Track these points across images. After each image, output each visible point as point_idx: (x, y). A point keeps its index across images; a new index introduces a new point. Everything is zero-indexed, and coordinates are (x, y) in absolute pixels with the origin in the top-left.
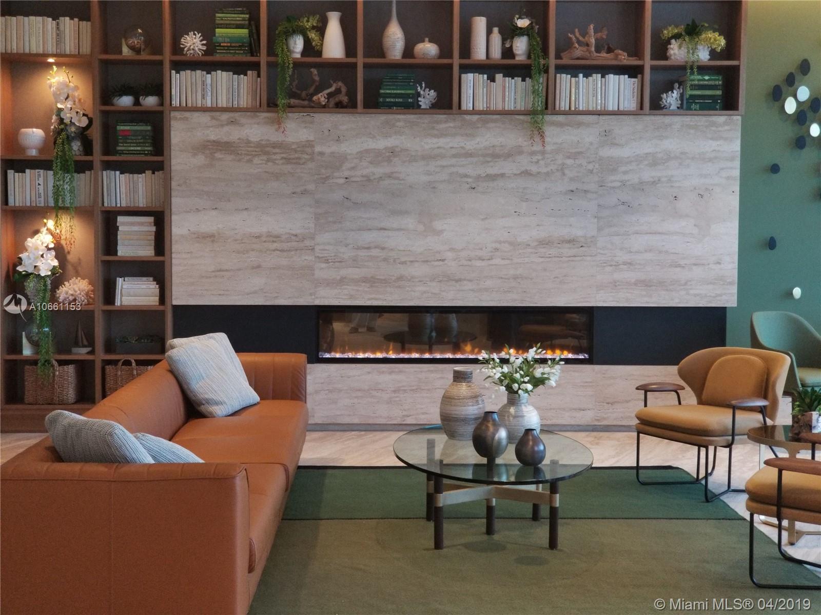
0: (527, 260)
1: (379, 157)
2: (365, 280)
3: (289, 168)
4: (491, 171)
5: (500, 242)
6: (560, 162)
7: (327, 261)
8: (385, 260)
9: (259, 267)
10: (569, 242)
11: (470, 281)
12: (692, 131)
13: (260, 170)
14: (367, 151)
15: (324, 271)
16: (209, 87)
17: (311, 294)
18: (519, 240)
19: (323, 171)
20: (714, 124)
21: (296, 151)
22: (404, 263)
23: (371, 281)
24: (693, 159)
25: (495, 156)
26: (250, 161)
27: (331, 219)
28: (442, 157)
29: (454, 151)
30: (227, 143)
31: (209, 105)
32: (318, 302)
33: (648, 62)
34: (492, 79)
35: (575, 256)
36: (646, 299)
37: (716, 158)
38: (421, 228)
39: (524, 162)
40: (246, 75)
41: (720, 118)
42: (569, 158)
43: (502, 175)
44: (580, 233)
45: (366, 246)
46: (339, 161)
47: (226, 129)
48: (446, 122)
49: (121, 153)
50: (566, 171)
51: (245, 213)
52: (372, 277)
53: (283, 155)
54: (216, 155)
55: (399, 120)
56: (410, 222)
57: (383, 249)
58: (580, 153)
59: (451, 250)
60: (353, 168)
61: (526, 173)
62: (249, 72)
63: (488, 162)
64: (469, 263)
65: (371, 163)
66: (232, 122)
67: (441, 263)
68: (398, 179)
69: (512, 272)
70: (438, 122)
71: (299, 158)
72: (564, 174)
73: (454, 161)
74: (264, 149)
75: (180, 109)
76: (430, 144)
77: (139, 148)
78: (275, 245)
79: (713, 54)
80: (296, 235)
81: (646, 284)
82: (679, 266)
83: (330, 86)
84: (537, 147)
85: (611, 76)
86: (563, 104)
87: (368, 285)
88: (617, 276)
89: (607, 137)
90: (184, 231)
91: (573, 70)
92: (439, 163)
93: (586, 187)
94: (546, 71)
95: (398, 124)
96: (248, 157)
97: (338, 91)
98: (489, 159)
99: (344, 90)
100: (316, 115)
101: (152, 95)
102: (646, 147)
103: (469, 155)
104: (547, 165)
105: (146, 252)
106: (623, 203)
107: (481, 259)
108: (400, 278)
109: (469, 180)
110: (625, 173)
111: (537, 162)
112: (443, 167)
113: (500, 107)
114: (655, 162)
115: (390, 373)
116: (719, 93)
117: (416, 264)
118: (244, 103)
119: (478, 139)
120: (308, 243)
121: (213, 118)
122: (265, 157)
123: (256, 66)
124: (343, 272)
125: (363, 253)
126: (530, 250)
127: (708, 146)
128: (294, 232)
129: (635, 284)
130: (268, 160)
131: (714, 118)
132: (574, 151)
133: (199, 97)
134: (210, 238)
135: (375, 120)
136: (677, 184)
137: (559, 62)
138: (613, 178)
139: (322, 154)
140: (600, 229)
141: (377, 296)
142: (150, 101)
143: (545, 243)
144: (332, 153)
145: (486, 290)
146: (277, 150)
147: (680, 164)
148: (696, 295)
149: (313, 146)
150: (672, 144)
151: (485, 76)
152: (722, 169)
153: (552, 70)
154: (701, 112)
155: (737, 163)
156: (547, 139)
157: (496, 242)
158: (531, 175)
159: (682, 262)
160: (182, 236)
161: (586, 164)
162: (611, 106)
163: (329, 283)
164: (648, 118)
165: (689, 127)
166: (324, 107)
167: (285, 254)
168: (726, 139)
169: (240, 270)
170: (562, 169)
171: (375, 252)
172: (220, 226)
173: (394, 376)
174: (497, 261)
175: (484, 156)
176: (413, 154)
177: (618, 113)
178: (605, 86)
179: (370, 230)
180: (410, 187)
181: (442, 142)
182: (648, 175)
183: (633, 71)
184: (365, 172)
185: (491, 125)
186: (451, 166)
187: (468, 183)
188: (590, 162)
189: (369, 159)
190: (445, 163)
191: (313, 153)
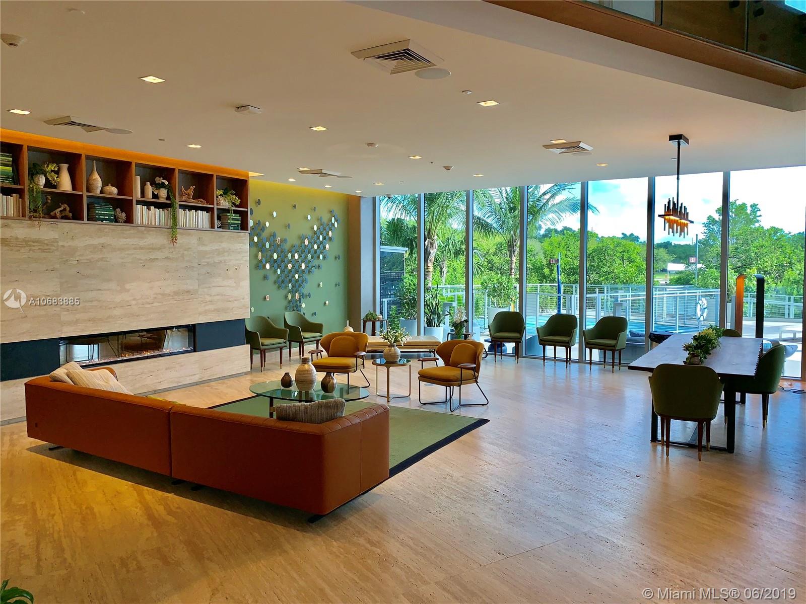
1: (96, 249)
3: (43, 255)
4: (152, 257)
5: (157, 294)
6: (182, 252)
7: (67, 311)
8: (101, 307)
11: (143, 315)
13: (24, 256)
14: (89, 245)
17: (59, 331)
18: (165, 292)
19: (64, 257)
21: (47, 244)
22: (111, 308)
23: (92, 320)
25: (154, 249)
26: (18, 251)
27: (69, 285)
28: (128, 249)
30: (3, 239)
33: (215, 207)
34: (149, 209)
35: (189, 299)
36: (218, 318)
37: (241, 251)
38: (119, 288)
39: (166, 252)
40: (12, 196)
42: (185, 250)
43: (157, 259)
44: (191, 288)
45: (90, 300)
47: (2, 230)
48: (129, 230)
50: (185, 257)
51: (15, 284)
53: (40, 247)
56: (113, 285)
57: (99, 301)
58: (190, 248)
59: (134, 299)
61: (167, 258)
62: (14, 195)
63: (150, 252)
64: (143, 306)
65: (91, 252)
67: (129, 307)
69: (163, 309)
73: (134, 251)
74: (27, 243)
76: (123, 242)
79: (235, 205)
81: (218, 311)
82: (229, 301)
84: (172, 245)
87: (92, 322)
88: (207, 307)
91: (184, 207)
92: (127, 252)
93: (193, 265)
94: (174, 206)
95: (106, 230)
96: (18, 248)
98: (150, 250)
100: (59, 223)
102: (215, 246)
103: (141, 248)
104: (176, 254)
107: (148, 303)
109: (142, 261)
110: (208, 258)
111: (172, 252)
112: (128, 254)
113: (154, 224)
114: (219, 253)
116: (241, 222)
117: (117, 309)
118: (11, 213)
119: (145, 240)
122: (28, 248)
123: (20, 192)
125: (89, 304)
126: (171, 297)
128: (47, 294)
129: (214, 311)
130: (30, 250)
132: (187, 247)
136: (228, 264)
137: (180, 203)
138: (203, 260)
139: (63, 246)
140: (199, 285)
143: (176, 293)
144: (69, 246)
146: (35, 244)
147: (229, 254)
148: (236, 314)
150: (225, 245)
152: (243, 257)
153: (177, 207)
154: (233, 231)
155: (248, 254)
156: (178, 241)
157: (155, 294)
158: (170, 259)
159: (231, 299)
161: (192, 254)
162: (200, 227)
165: (231, 237)
166: (59, 218)
168: (243, 243)
170: (183, 256)
171: (95, 303)
174: (157, 304)
175: (149, 249)
176: (114, 247)
177: (203, 230)
178: (197, 216)
179: (92, 291)
181: (128, 241)
182: (217, 259)
183: (208, 210)
184: (89, 257)
185: (151, 232)
186: (133, 254)
187: (141, 263)
188: (194, 253)
189: (90, 250)
190: (130, 253)
191: (58, 246)
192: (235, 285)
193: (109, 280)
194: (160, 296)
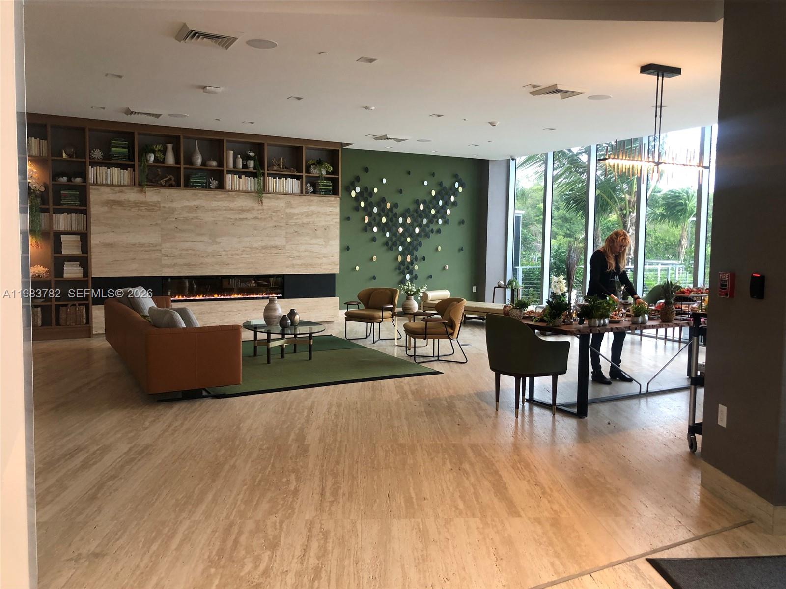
0: (257, 255)
1: (191, 209)
2: (185, 264)
3: (149, 213)
4: (241, 217)
5: (246, 248)
6: (269, 214)
7: (167, 256)
8: (195, 255)
9: (135, 259)
10: (274, 247)
11: (233, 264)
12: (322, 203)
13: (134, 214)
14: (186, 206)
15: (166, 261)
16: (109, 175)
17: (160, 271)
18: (254, 246)
19: (165, 215)
20: (329, 201)
21: (152, 205)
22: (203, 257)
23: (188, 265)
24: (322, 214)
25: (243, 210)
26: (130, 210)
27: (169, 237)
28: (220, 210)
29: (224, 208)
30: (118, 201)
31: (109, 183)
32: (163, 275)
33: (304, 174)
34: (240, 177)
35: (277, 253)
36: (306, 271)
37: (331, 214)
38: (210, 241)
39: (255, 214)
40: (127, 170)
41: (332, 198)
42: (274, 212)
43: (246, 219)
44: (279, 244)
45: (186, 249)
46: (172, 211)
47: (118, 194)
48: (221, 195)
49: (64, 204)
50: (273, 218)
51: (128, 234)
52: (189, 263)
53: (146, 207)
54: (113, 207)
55: (200, 193)
56: (206, 239)
57: (194, 250)
58: (279, 210)
59: (224, 251)
60: (179, 214)
61: (256, 218)
62: (129, 169)
63: (240, 213)
64: (232, 256)
65: (187, 212)
66: (121, 192)
67: (220, 257)
68: (200, 219)
69: (250, 260)
70: (217, 195)
71: (153, 209)
72: (272, 219)
73: (224, 212)
74: (137, 205)
75: (93, 184)
76: (215, 204)
77: (73, 203)
78: (142, 249)
79: (328, 173)
80: (152, 244)
81: (305, 265)
82: (318, 257)
83: (166, 177)
84: (260, 207)
85: (290, 179)
86: (270, 190)
87: (186, 267)
88: (294, 262)
89: (288, 204)
90: (97, 242)
91: (274, 176)
92: (218, 213)
93: (281, 225)
94: (263, 175)
95: (200, 195)
96: (128, 208)
97: (170, 179)
98: (240, 211)
99: (173, 178)
100: (161, 189)
101: (78, 177)
102: (305, 209)
103: (231, 209)
104: (265, 215)
105: (77, 252)
106: (296, 232)
107: (237, 255)
108: (202, 263)
109: (232, 220)
110: (296, 219)
111: (261, 214)
112: (221, 214)
113: (244, 190)
114: (308, 215)
115: (198, 306)
116: (331, 188)
117: (209, 257)
118: (126, 183)
119: (235, 203)
120: (158, 248)
121: (112, 189)
122: (137, 208)
123: (133, 166)
124: (175, 261)
125: (184, 252)
126: (258, 251)
127: (328, 209)
128: (151, 243)
129: (301, 265)
130: (139, 210)
131: (330, 198)
132: (275, 209)
133: (104, 179)
134: (111, 245)
135: (188, 193)
136: (316, 225)
137: (269, 172)
138: (291, 221)
139: (164, 207)
140: (287, 242)
141: (191, 272)
142: (78, 180)
143: (264, 248)
144: (169, 207)
145: (240, 268)
146: (142, 205)
147: (318, 216)
148: (324, 269)
149: (160, 204)
150: (313, 208)
151: (237, 176)
152: (334, 219)
153: (266, 175)
154: (325, 196)
155: (339, 217)
156: (264, 204)
157: (243, 247)
158: (258, 219)
159: (319, 256)
160: (96, 245)
161: (280, 215)
162: (290, 191)
163: (168, 266)
164: (304, 197)
165: (321, 201)
166: (164, 186)
167: (147, 253)
168: (334, 207)
169: (125, 260)
170: (271, 216)
171: (190, 252)
172: (116, 240)
173: (199, 307)
174: (244, 256)
175: (238, 210)
176: (206, 208)
177: (293, 194)
178: (287, 182)
179: (187, 242)
180: (206, 223)
181: (219, 203)
182: (305, 220)
183: (298, 178)
184: (185, 216)
185: (241, 197)
186: (224, 214)
187: (231, 222)
188: (282, 214)
189: (186, 210)
190: (221, 213)
191: (160, 207)
192: (324, 243)
193: (202, 234)
194: (248, 250)
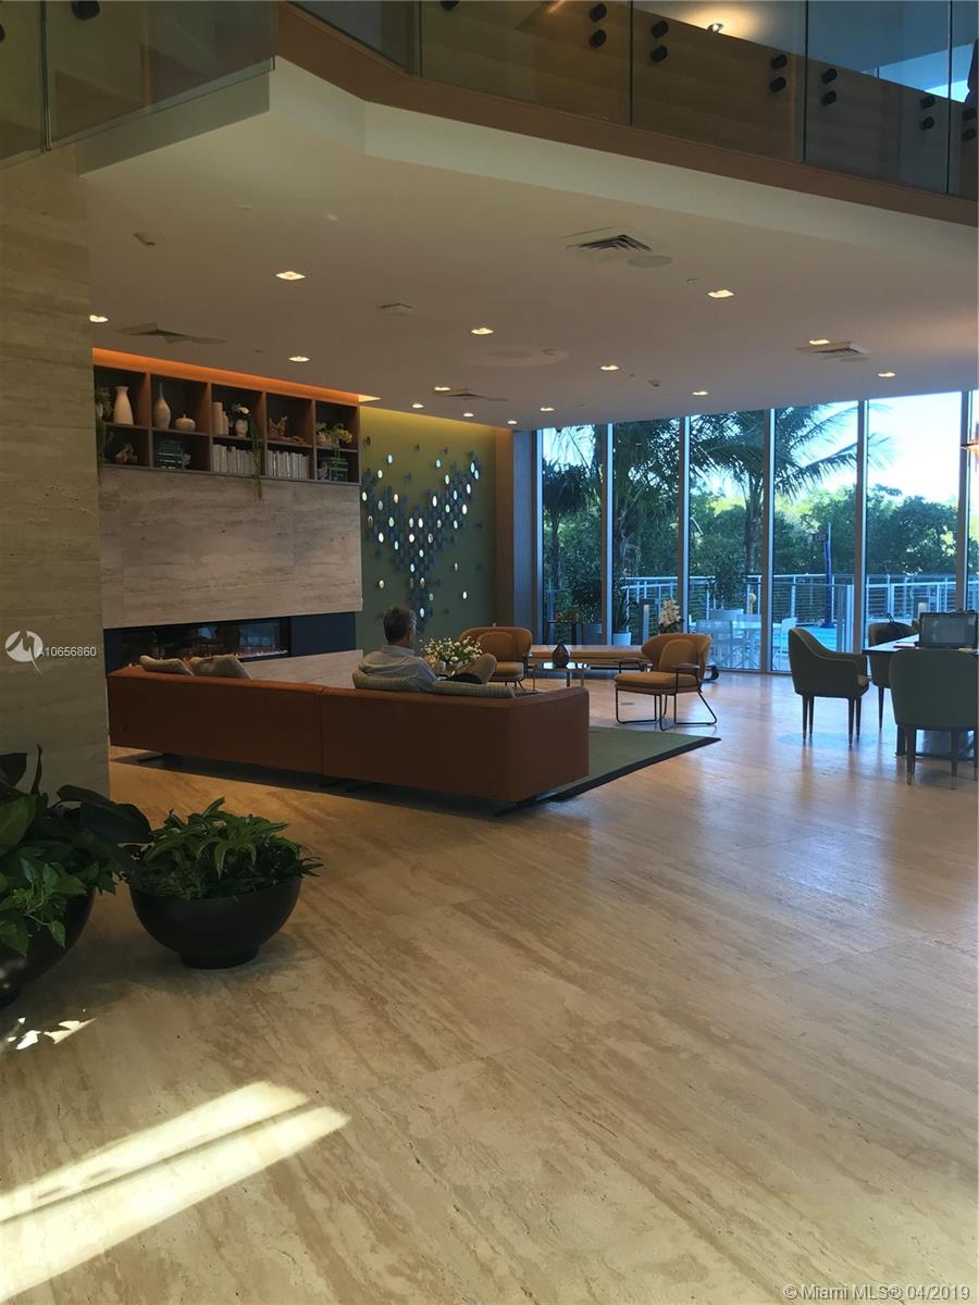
0: (257, 584)
1: (164, 506)
2: (159, 605)
3: (102, 513)
4: (234, 519)
5: (241, 572)
6: (271, 513)
7: (132, 591)
8: (172, 588)
10: (278, 570)
11: (225, 601)
12: (337, 495)
18: (252, 570)
19: (126, 516)
20: (348, 490)
21: (107, 499)
22: (184, 590)
23: (162, 605)
25: (236, 508)
27: (133, 556)
28: (205, 507)
29: (210, 504)
33: (315, 447)
34: (229, 450)
35: (283, 581)
36: (321, 608)
41: (350, 487)
42: (277, 511)
43: (241, 522)
44: (285, 564)
45: (158, 577)
46: (137, 508)
55: (177, 478)
56: (187, 558)
57: (170, 579)
64: (224, 588)
65: (158, 510)
67: (207, 589)
70: (200, 480)
71: (110, 506)
72: (275, 522)
73: (212, 510)
76: (196, 497)
79: (343, 445)
80: (109, 570)
81: (320, 599)
85: (294, 454)
88: (306, 594)
89: (296, 497)
91: (273, 448)
92: (203, 512)
98: (232, 510)
102: (315, 505)
104: (265, 515)
107: (231, 584)
108: (182, 602)
109: (221, 525)
110: (307, 522)
112: (205, 515)
113: (236, 473)
114: (321, 514)
116: (349, 471)
117: (192, 591)
119: (226, 495)
125: (156, 583)
126: (259, 577)
127: (345, 505)
128: (107, 567)
132: (279, 505)
135: (160, 476)
136: (332, 531)
138: (300, 525)
144: (133, 502)
147: (333, 517)
148: (344, 604)
149: (119, 496)
150: (327, 503)
151: (226, 448)
152: (353, 521)
153: (266, 447)
154: (339, 482)
155: (359, 517)
156: (264, 496)
158: (257, 522)
159: (337, 583)
163: (134, 608)
164: (316, 484)
165: (336, 492)
166: (123, 464)
168: (352, 501)
170: (274, 519)
171: (165, 582)
175: (230, 507)
178: (291, 461)
181: (203, 495)
182: (317, 523)
183: (306, 452)
184: (155, 518)
185: (233, 485)
186: (210, 514)
189: (157, 507)
190: (206, 512)
191: (119, 501)
192: (341, 561)
193: (182, 550)
194: (245, 575)
